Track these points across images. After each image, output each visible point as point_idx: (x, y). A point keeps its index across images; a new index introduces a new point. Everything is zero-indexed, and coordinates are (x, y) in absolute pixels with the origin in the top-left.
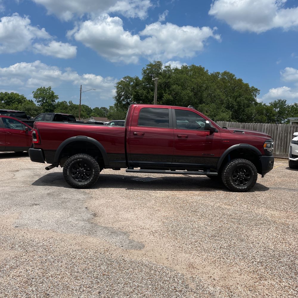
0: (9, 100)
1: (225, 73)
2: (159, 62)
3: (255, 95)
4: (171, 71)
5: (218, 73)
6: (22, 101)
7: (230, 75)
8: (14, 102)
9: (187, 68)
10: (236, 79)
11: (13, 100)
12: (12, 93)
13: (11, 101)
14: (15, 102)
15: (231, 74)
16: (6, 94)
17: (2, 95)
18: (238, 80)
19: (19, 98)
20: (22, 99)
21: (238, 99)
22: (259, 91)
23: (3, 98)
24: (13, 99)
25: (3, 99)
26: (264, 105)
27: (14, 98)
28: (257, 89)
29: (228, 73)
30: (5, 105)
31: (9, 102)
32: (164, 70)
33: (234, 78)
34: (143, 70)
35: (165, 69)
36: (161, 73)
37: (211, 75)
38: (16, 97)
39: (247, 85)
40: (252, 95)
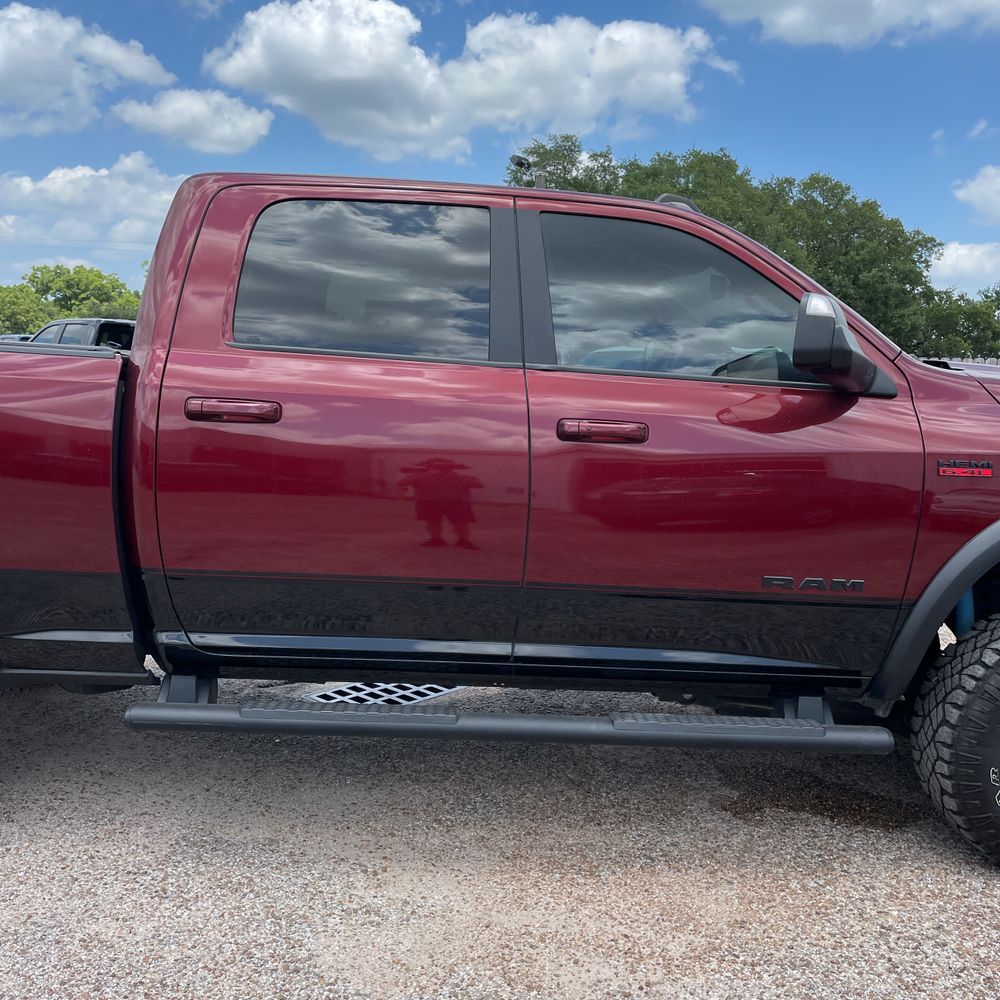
0: (69, 293)
1: (815, 182)
2: (567, 138)
3: (926, 261)
4: (613, 173)
5: (790, 182)
6: (113, 294)
7: (832, 189)
8: (84, 299)
9: (673, 162)
10: (858, 201)
11: (83, 292)
12: (79, 270)
13: (76, 296)
14: (87, 298)
15: (837, 185)
16: (59, 272)
17: (46, 276)
18: (864, 205)
19: (103, 286)
20: (114, 289)
21: (864, 277)
22: (941, 244)
23: (50, 285)
24: (83, 288)
25: (49, 289)
26: (962, 297)
27: (87, 285)
28: (933, 240)
29: (826, 181)
30: (55, 309)
31: (70, 299)
32: (587, 169)
33: (847, 198)
34: (508, 169)
35: (591, 165)
36: (575, 179)
37: (763, 189)
38: (92, 282)
39: (895, 224)
40: (914, 262)
